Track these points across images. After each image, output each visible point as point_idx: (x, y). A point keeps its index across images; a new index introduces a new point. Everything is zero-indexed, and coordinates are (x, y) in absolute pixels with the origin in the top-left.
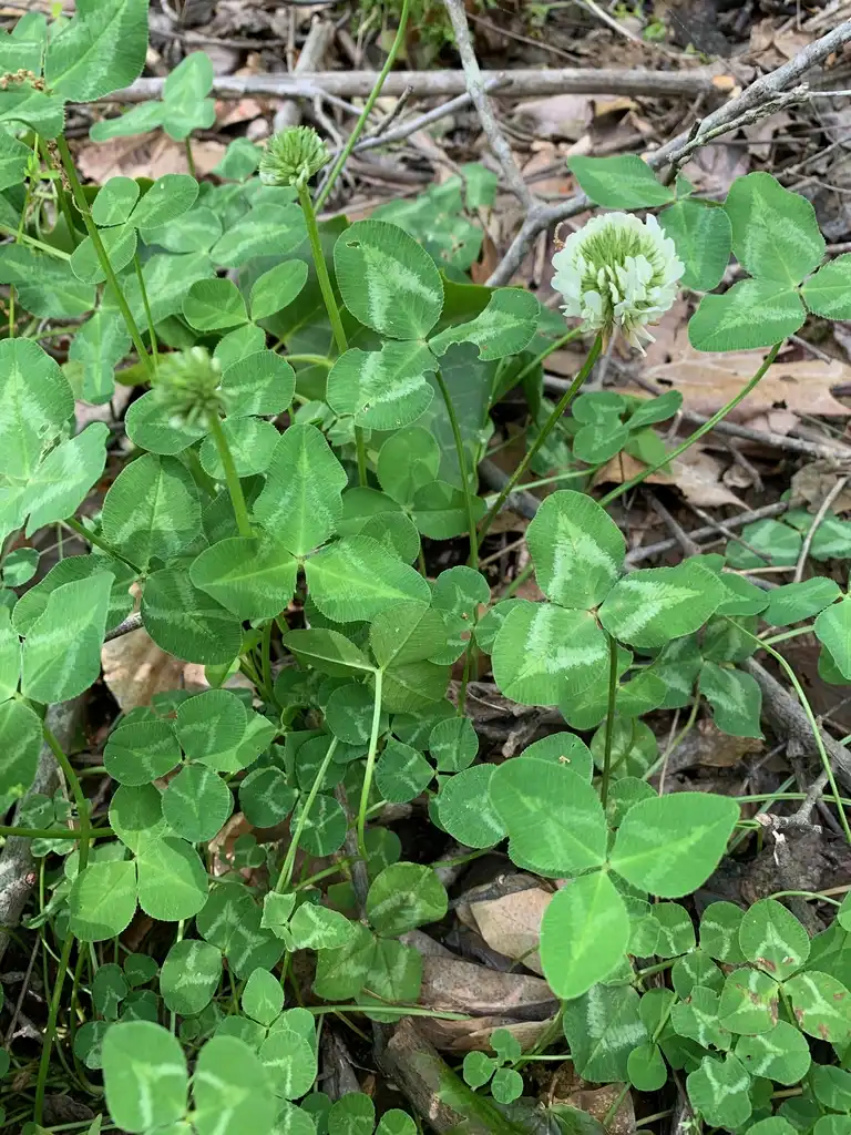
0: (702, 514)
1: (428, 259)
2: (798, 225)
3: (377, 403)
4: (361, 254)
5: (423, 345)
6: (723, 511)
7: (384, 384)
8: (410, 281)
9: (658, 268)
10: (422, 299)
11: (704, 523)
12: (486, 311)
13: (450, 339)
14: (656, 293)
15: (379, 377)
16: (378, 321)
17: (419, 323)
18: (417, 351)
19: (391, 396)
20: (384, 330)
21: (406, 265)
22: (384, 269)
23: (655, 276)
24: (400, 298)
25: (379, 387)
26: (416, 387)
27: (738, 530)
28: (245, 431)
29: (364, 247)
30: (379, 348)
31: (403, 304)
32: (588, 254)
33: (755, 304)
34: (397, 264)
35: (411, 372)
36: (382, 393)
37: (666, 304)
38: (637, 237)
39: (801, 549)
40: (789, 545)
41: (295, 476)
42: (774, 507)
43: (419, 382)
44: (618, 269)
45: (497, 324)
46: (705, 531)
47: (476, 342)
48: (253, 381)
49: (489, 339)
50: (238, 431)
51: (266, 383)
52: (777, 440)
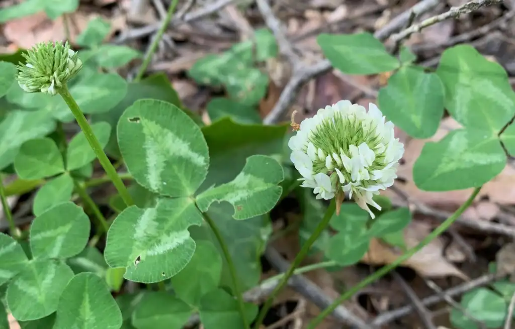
0: (432, 285)
1: (197, 129)
2: (496, 84)
3: (147, 257)
4: (141, 127)
5: (190, 201)
6: (448, 282)
7: (155, 237)
8: (180, 147)
9: (379, 152)
10: (191, 163)
11: (432, 292)
12: (242, 174)
13: (213, 198)
14: (378, 174)
15: (152, 232)
16: (153, 181)
17: (188, 182)
18: (186, 206)
19: (160, 250)
20: (158, 190)
21: (178, 134)
22: (160, 138)
23: (378, 157)
24: (174, 163)
25: (151, 241)
26: (181, 241)
27: (458, 298)
28: (46, 273)
29: (144, 121)
30: (153, 205)
31: (175, 167)
32: (318, 139)
33: (466, 151)
34: (170, 135)
35: (177, 228)
36: (151, 247)
37: (388, 181)
38: (360, 124)
39: (507, 312)
40: (497, 309)
41: (77, 318)
42: (485, 279)
43: (186, 235)
44: (343, 155)
45: (250, 186)
46: (433, 299)
47: (232, 201)
48: (56, 227)
49: (242, 201)
50: (39, 273)
51: (67, 228)
52: (485, 225)
